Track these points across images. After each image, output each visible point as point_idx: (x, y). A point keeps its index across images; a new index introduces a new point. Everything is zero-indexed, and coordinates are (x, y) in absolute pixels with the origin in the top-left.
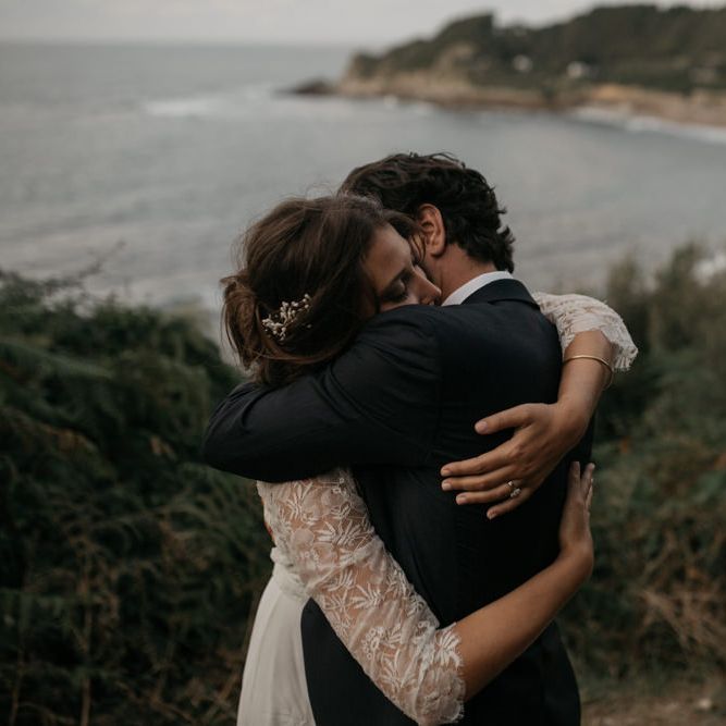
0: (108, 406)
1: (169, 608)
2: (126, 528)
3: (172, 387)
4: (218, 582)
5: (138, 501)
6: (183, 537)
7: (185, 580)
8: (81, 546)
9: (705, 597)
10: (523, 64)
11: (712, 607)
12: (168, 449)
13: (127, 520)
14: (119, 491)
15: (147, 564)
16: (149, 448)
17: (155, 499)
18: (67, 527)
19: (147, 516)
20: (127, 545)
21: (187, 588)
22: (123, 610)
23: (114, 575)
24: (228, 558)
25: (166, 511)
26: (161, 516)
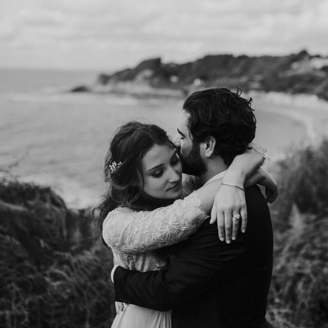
0: (21, 225)
1: (49, 317)
2: (31, 280)
3: (48, 217)
4: (72, 305)
5: (35, 268)
6: (56, 284)
7: (57, 304)
8: (12, 288)
9: (284, 311)
10: (174, 79)
11: (286, 316)
12: (47, 245)
13: (31, 276)
14: (27, 263)
15: (40, 297)
16: (39, 244)
17: (42, 267)
18: (6, 279)
19: (39, 274)
20: (31, 288)
21: (57, 308)
22: (30, 318)
23: (27, 302)
24: (76, 294)
25: (48, 272)
26: (45, 275)
